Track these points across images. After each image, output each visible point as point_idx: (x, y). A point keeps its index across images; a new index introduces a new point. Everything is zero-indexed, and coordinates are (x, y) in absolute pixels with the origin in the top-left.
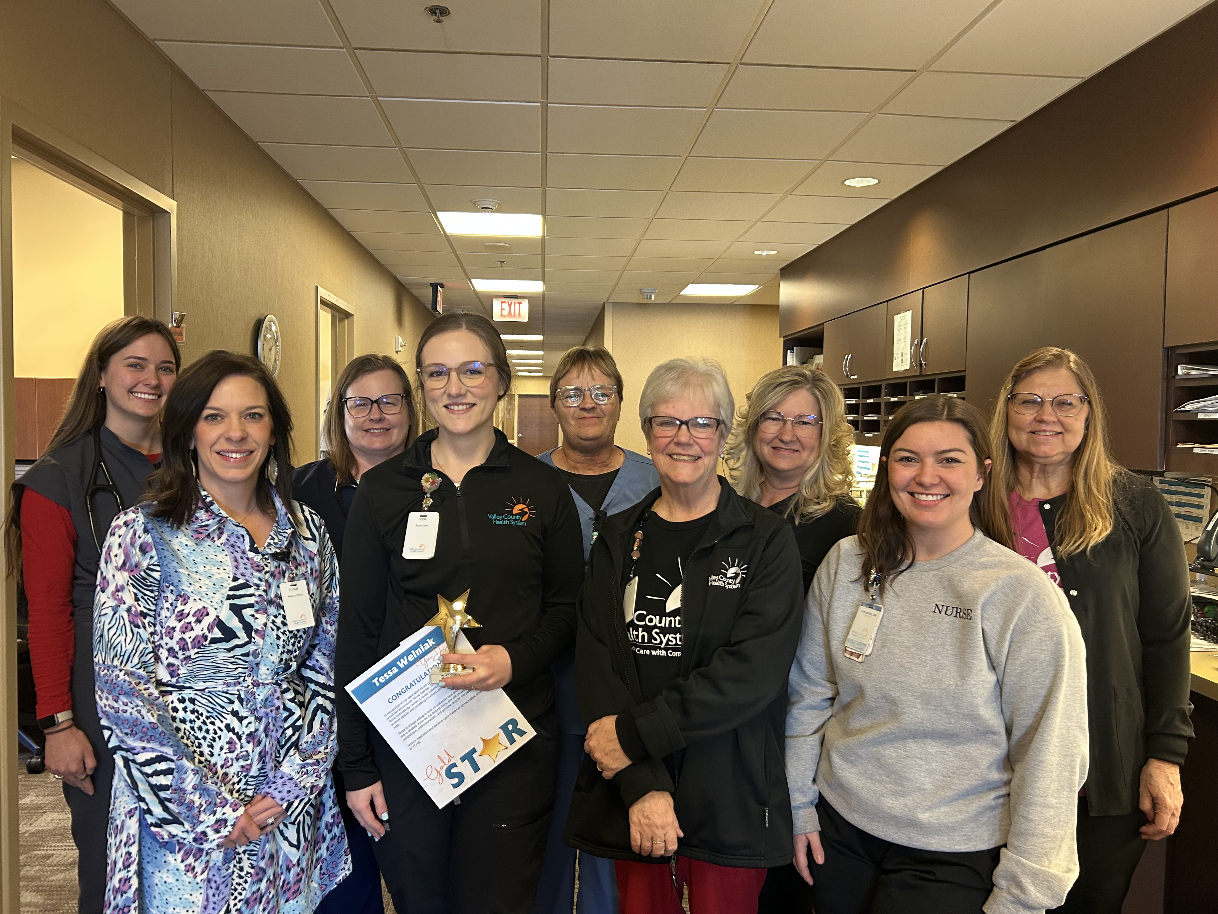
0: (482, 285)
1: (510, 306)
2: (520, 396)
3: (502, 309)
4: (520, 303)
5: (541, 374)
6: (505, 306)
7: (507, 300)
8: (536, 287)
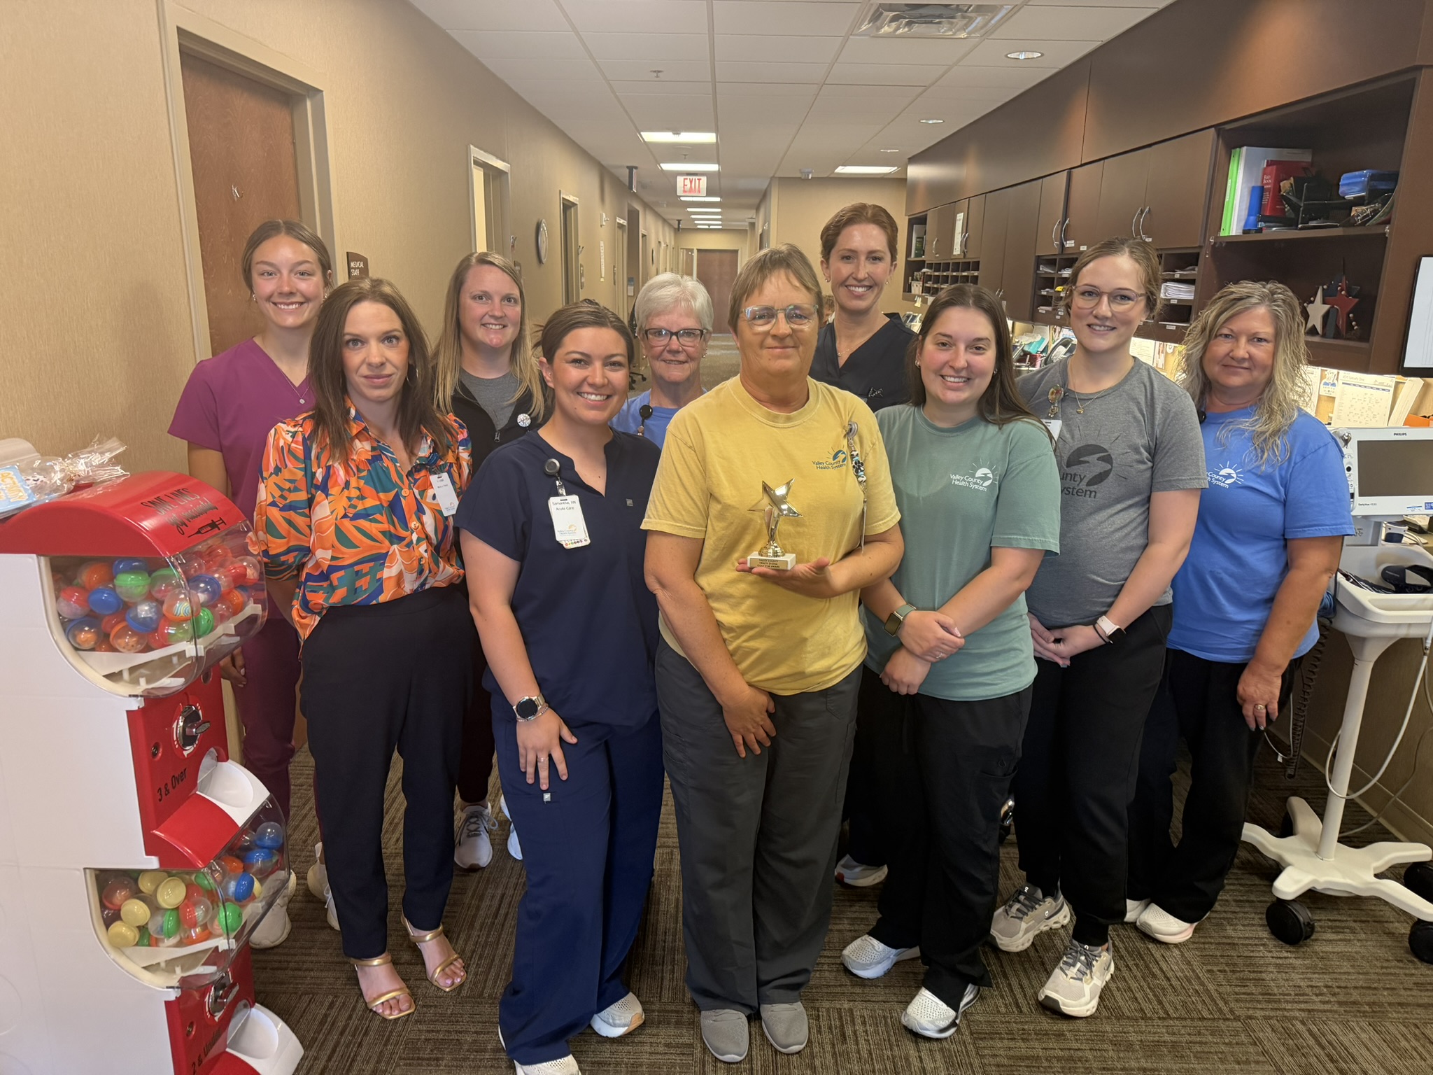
0: (667, 167)
1: (691, 182)
2: (699, 250)
3: (685, 185)
4: (699, 180)
5: (720, 227)
6: (688, 182)
7: (689, 177)
8: (714, 167)
